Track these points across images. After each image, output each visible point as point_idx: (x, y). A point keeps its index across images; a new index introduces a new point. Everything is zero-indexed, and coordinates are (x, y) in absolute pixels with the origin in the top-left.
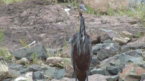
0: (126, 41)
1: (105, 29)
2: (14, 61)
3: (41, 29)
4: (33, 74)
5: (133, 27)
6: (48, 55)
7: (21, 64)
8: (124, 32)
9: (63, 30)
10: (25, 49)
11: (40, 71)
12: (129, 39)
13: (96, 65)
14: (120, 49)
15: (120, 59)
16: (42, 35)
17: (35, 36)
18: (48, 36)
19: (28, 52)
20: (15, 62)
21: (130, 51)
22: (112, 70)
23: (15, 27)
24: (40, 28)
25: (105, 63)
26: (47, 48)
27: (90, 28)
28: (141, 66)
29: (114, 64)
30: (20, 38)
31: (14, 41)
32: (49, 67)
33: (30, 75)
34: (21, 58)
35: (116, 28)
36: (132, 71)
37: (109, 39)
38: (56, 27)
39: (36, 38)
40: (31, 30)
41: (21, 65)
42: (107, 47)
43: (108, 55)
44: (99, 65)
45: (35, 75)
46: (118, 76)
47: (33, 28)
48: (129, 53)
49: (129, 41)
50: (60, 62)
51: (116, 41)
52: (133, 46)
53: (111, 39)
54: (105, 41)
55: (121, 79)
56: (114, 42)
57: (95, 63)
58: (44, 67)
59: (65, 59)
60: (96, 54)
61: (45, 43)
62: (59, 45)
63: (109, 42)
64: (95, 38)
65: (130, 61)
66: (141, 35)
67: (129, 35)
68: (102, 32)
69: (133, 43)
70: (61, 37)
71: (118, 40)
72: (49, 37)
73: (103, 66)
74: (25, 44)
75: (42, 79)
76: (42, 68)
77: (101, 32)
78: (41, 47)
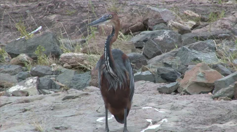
0: (190, 27)
1: (155, 7)
2: (6, 58)
3: (51, 7)
4: (38, 80)
5: (200, 3)
6: (62, 50)
7: (17, 64)
8: (186, 12)
9: (87, 9)
10: (25, 40)
11: (49, 76)
12: (195, 23)
13: (140, 66)
14: (180, 40)
15: (179, 56)
16: (53, 17)
17: (41, 18)
18: (63, 18)
19: (30, 45)
20: (9, 62)
21: (197, 43)
22: (167, 74)
23: (8, 4)
24: (49, 5)
25: (155, 63)
26: (61, 37)
27: (131, 5)
28: (215, 67)
29: (170, 64)
30: (16, 22)
31: (7, 27)
32: (63, 70)
33: (32, 82)
34: (19, 55)
35: (173, 5)
36: (199, 76)
37: (161, 23)
38: (75, 4)
39: (42, 22)
40: (34, 8)
41: (18, 66)
42: (159, 37)
43: (160, 50)
44: (146, 67)
45: (41, 82)
46: (177, 84)
47: (37, 5)
48: (195, 46)
49: (194, 27)
50: (82, 61)
51: (174, 26)
52: (201, 35)
53: (166, 23)
54: (156, 26)
55: (183, 88)
56: (170, 28)
57: (140, 62)
58: (56, 69)
59: (91, 55)
60: (141, 48)
61: (58, 29)
62: (80, 34)
63: (163, 28)
64: (139, 21)
65: (197, 59)
66: (214, 17)
67: (195, 17)
68: (150, 12)
69: (202, 29)
70: (83, 19)
71: (176, 25)
72: (64, 20)
73: (152, 67)
74: (24, 32)
75: (53, 89)
76: (53, 70)
77: (148, 12)
78: (52, 37)
